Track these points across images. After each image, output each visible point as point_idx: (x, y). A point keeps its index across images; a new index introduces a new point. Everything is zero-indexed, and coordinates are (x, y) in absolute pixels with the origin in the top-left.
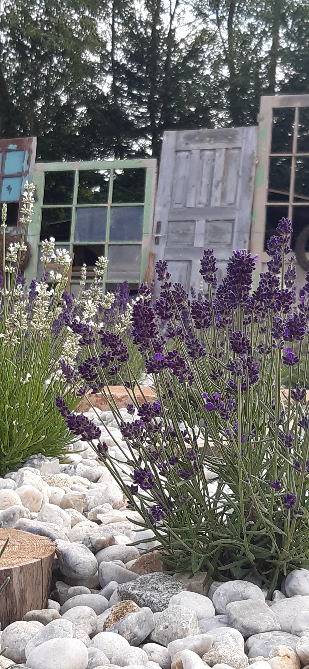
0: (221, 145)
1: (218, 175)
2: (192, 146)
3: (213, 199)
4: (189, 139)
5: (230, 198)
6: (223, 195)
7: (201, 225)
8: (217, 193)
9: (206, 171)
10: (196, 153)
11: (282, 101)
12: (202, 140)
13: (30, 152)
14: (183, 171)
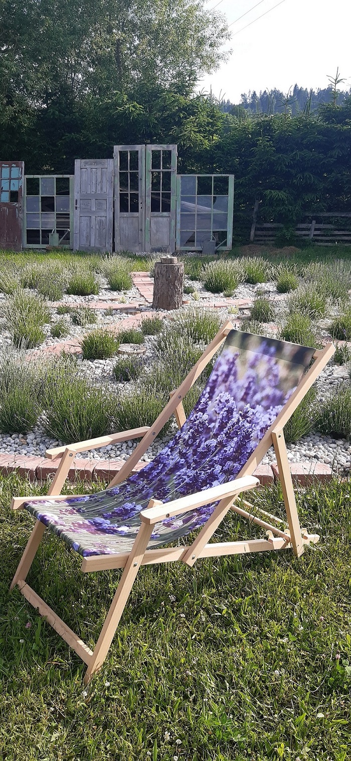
0: (99, 166)
1: (99, 180)
2: (87, 166)
3: (98, 190)
4: (86, 163)
5: (104, 189)
6: (101, 189)
7: (93, 201)
8: (99, 188)
9: (94, 177)
10: (89, 170)
11: (122, 148)
12: (91, 164)
13: (22, 168)
14: (84, 178)
